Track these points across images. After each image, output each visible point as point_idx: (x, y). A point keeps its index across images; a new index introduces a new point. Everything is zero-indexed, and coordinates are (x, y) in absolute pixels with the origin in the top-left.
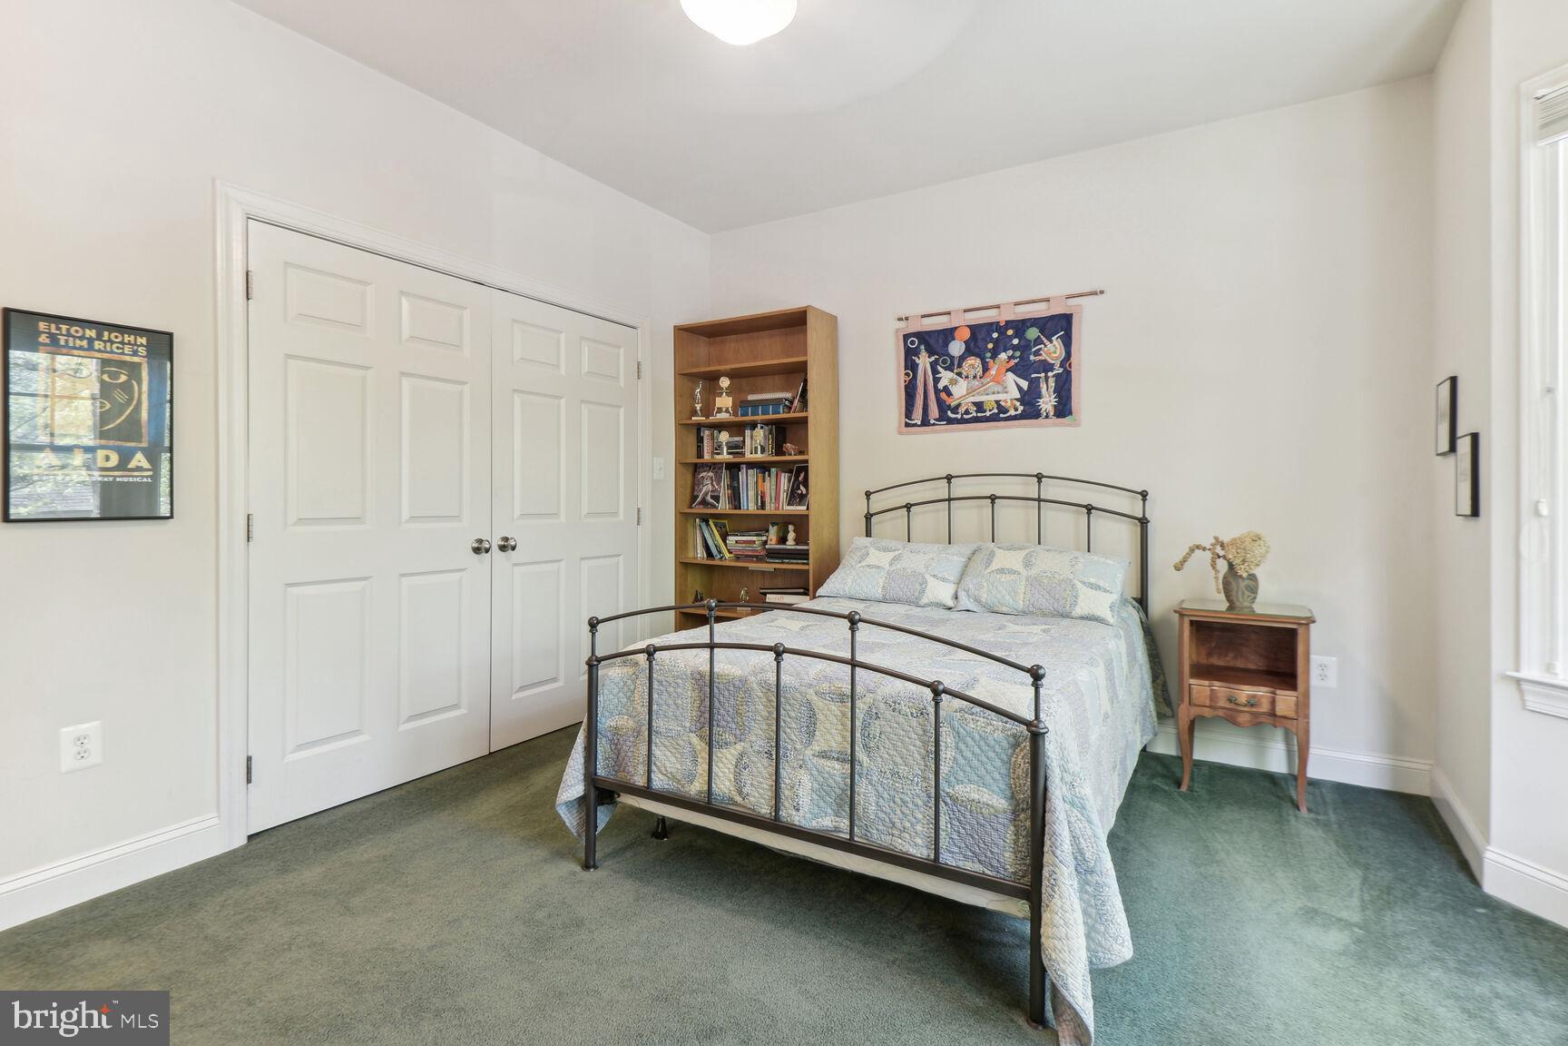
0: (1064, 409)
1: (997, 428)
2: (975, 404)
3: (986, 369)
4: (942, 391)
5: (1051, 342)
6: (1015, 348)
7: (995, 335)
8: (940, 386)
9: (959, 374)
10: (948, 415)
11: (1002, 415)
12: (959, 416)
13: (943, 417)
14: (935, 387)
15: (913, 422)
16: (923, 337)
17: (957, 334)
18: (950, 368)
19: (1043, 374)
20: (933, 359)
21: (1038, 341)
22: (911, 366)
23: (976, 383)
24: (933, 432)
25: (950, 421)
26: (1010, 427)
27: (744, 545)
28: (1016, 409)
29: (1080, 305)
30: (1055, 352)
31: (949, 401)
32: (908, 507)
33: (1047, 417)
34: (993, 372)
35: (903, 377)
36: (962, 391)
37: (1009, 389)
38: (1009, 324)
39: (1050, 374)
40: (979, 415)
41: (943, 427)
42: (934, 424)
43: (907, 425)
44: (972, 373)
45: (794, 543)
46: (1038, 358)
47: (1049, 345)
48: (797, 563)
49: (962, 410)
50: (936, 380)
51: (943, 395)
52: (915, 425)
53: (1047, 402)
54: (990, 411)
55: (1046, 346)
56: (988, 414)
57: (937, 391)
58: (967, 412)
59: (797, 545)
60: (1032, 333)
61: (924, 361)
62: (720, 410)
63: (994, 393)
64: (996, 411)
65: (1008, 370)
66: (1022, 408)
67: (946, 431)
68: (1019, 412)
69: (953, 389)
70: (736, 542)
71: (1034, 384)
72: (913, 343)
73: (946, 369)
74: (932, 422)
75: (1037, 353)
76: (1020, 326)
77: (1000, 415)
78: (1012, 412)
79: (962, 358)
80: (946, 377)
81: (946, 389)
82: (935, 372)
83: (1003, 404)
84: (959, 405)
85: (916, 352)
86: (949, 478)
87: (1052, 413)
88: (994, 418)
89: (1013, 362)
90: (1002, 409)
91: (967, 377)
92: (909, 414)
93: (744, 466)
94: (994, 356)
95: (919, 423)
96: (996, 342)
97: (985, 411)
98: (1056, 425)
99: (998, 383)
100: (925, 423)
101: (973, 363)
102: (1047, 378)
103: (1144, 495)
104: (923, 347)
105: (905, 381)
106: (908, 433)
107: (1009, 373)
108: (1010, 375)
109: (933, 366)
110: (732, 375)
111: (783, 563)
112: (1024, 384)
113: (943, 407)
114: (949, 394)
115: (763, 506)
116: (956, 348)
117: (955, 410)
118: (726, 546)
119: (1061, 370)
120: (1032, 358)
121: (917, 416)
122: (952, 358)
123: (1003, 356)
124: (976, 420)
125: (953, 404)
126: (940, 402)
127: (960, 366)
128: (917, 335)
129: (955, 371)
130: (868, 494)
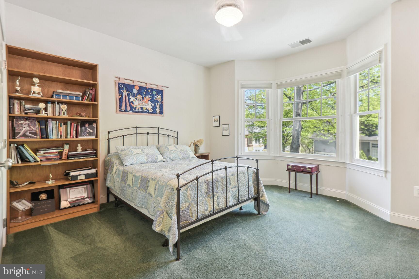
0: (161, 112)
1: (146, 115)
2: (141, 108)
3: (143, 99)
4: (131, 102)
5: (159, 96)
6: (150, 95)
7: (146, 91)
8: (131, 101)
9: (136, 99)
10: (133, 109)
11: (148, 112)
12: (136, 111)
13: (131, 110)
14: (129, 101)
15: (122, 110)
16: (125, 85)
17: (135, 87)
18: (133, 96)
19: (157, 103)
20: (128, 92)
21: (156, 95)
22: (121, 93)
23: (141, 102)
24: (128, 114)
25: (133, 112)
26: (149, 115)
27: (49, 154)
28: (151, 111)
29: (164, 89)
30: (159, 98)
31: (133, 106)
32: (123, 136)
33: (158, 114)
34: (145, 100)
35: (118, 96)
36: (137, 103)
37: (149, 105)
38: (149, 88)
39: (158, 103)
40: (142, 111)
41: (131, 113)
42: (128, 112)
43: (120, 111)
44: (140, 99)
45: (81, 151)
46: (156, 99)
47: (158, 97)
48: (87, 158)
49: (137, 109)
50: (129, 99)
51: (131, 104)
52: (123, 111)
53: (158, 110)
54: (145, 110)
55: (157, 97)
56: (144, 111)
57: (129, 102)
58: (138, 110)
59: (82, 151)
60: (154, 93)
61: (125, 92)
62: (34, 93)
63: (146, 106)
64: (146, 111)
65: (149, 100)
66: (152, 111)
67: (133, 114)
68: (152, 112)
69: (134, 102)
70: (44, 153)
71: (155, 105)
72: (121, 86)
73: (132, 96)
74: (128, 111)
75: (156, 98)
76: (152, 90)
77: (147, 112)
78: (150, 111)
79: (137, 95)
80: (132, 99)
81: (132, 102)
82: (129, 96)
83: (148, 109)
84: (136, 107)
85: (123, 89)
86: (136, 128)
87: (159, 113)
88: (145, 112)
89: (150, 99)
90: (148, 110)
91: (138, 100)
92: (120, 107)
93: (51, 120)
94: (145, 96)
95: (124, 111)
96: (146, 92)
97: (143, 110)
98: (159, 116)
99: (147, 103)
100: (126, 111)
101: (139, 96)
102: (158, 104)
103: (178, 132)
104: (124, 88)
105: (119, 97)
106: (120, 113)
107: (149, 101)
108: (149, 102)
109: (128, 94)
110: (40, 77)
111: (80, 159)
112: (153, 105)
113: (131, 107)
114: (133, 104)
115: (61, 137)
116: (135, 91)
117: (135, 108)
118: (37, 156)
119: (161, 103)
120: (154, 99)
121: (123, 108)
122: (134, 94)
123: (148, 96)
124: (141, 112)
125: (134, 107)
126: (130, 106)
127: (136, 96)
128: (123, 84)
129: (135, 98)
130: (109, 132)
